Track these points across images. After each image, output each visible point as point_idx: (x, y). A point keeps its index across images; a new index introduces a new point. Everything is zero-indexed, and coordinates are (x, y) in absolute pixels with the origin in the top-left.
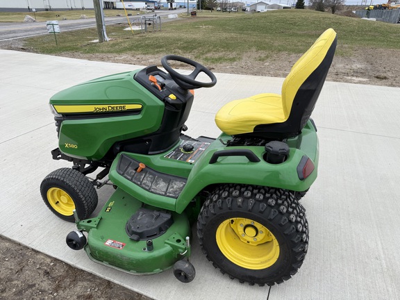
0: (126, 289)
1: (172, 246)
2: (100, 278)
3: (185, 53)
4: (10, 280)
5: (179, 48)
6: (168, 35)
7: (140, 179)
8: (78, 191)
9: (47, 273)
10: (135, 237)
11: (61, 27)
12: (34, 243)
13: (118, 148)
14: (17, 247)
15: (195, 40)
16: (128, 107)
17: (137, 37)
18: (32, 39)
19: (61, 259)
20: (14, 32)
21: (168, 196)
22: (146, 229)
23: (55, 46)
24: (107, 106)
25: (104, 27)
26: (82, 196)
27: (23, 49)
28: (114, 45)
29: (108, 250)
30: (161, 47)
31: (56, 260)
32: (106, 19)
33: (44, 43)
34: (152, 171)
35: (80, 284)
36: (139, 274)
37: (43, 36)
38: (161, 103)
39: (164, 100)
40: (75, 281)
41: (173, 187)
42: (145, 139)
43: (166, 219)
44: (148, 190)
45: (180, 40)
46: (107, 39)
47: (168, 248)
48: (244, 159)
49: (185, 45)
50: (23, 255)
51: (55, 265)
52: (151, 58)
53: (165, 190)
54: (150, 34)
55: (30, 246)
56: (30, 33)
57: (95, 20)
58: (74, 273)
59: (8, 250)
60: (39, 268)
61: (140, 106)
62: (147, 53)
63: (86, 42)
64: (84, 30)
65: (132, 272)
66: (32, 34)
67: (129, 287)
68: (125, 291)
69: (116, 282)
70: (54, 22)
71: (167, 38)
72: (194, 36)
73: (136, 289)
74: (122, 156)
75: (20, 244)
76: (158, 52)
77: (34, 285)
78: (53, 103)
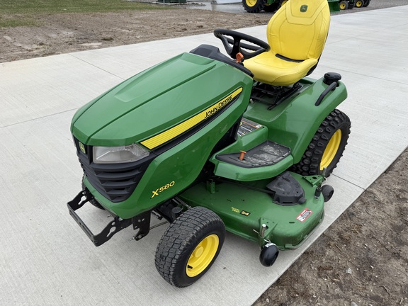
10: (302, 200)
16: (234, 94)
22: (301, 189)
24: (218, 104)
53: (275, 156)
78: (137, 141)
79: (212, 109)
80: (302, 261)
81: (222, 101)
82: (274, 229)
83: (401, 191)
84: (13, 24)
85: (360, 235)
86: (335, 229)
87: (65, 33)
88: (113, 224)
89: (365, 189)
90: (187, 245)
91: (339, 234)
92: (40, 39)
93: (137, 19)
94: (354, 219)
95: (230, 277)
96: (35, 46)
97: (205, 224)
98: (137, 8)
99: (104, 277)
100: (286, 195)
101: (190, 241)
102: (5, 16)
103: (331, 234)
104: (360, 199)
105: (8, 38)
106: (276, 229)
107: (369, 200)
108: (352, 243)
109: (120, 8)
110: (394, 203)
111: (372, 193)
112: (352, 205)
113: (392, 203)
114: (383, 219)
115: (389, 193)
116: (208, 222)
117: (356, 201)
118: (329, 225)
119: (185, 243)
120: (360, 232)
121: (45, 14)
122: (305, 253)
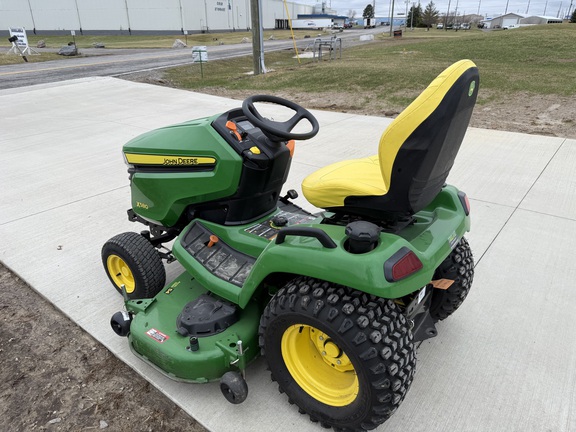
0: (166, 397)
1: (223, 349)
2: (140, 377)
3: (364, 90)
4: (44, 358)
5: (358, 84)
6: (347, 65)
7: (207, 255)
8: (138, 263)
9: (85, 358)
10: (183, 330)
11: (209, 54)
12: (84, 320)
13: (193, 214)
14: (67, 322)
15: (384, 72)
16: (201, 160)
17: (303, 68)
18: (174, 69)
19: (105, 344)
20: (157, 60)
21: (233, 283)
22: (197, 322)
23: (200, 78)
24: (177, 158)
25: (262, 54)
26: (142, 270)
27: (161, 83)
28: (272, 78)
29: (147, 341)
30: (333, 81)
31: (100, 345)
32: (265, 44)
33: (188, 75)
34: (227, 248)
35: (116, 378)
36: (178, 379)
37: (189, 66)
38: (238, 158)
39: (242, 155)
40: (110, 374)
41: (244, 272)
42: (222, 203)
43: (227, 314)
44: (212, 272)
45: (362, 72)
46: (265, 70)
47: (217, 353)
48: (316, 242)
49: (368, 79)
50: (68, 332)
51: (97, 350)
52: (314, 97)
53: (232, 274)
54: (325, 63)
55: (78, 322)
56: (174, 62)
57: (251, 45)
58: (114, 364)
59: (56, 323)
60: (79, 351)
61: (212, 161)
62: (312, 91)
63: (239, 74)
64: (241, 58)
65: (171, 376)
66: (177, 64)
67: (168, 395)
68: (163, 400)
69: (156, 385)
70: (202, 48)
71: (344, 69)
72: (384, 67)
73: (175, 400)
74: (195, 224)
75: (69, 319)
76: (327, 89)
77: (66, 370)
79: (170, 158)
81: (182, 158)
82: (139, 310)
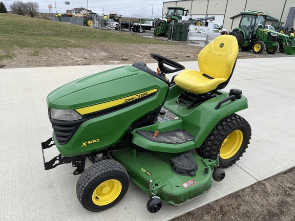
10: (192, 173)
16: (149, 92)
22: (194, 165)
24: (135, 96)
61: (156, 90)
74: (137, 132)
78: (74, 108)
79: (130, 98)
80: (183, 218)
81: (138, 95)
82: (162, 187)
83: (290, 188)
84: (75, 46)
85: (237, 211)
86: (220, 203)
87: (102, 53)
88: (58, 158)
89: (259, 180)
90: (93, 180)
91: (221, 207)
92: (86, 55)
93: (149, 49)
94: (239, 199)
95: (126, 214)
96: (82, 59)
97: (109, 170)
98: (152, 43)
99: (51, 194)
100: (181, 167)
101: (96, 178)
102: (73, 42)
103: (215, 206)
104: (252, 187)
105: (69, 53)
106: (164, 187)
107: (259, 189)
108: (227, 216)
109: (141, 42)
110: (280, 196)
111: (264, 185)
112: (243, 190)
113: (278, 196)
114: (263, 205)
115: (279, 188)
116: (112, 169)
117: (248, 188)
118: (216, 199)
119: (92, 179)
120: (238, 209)
121: (95, 42)
122: (188, 213)
